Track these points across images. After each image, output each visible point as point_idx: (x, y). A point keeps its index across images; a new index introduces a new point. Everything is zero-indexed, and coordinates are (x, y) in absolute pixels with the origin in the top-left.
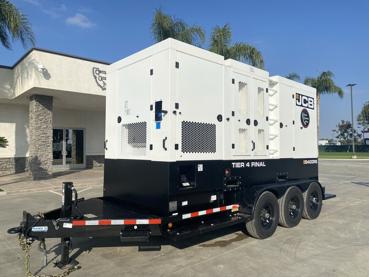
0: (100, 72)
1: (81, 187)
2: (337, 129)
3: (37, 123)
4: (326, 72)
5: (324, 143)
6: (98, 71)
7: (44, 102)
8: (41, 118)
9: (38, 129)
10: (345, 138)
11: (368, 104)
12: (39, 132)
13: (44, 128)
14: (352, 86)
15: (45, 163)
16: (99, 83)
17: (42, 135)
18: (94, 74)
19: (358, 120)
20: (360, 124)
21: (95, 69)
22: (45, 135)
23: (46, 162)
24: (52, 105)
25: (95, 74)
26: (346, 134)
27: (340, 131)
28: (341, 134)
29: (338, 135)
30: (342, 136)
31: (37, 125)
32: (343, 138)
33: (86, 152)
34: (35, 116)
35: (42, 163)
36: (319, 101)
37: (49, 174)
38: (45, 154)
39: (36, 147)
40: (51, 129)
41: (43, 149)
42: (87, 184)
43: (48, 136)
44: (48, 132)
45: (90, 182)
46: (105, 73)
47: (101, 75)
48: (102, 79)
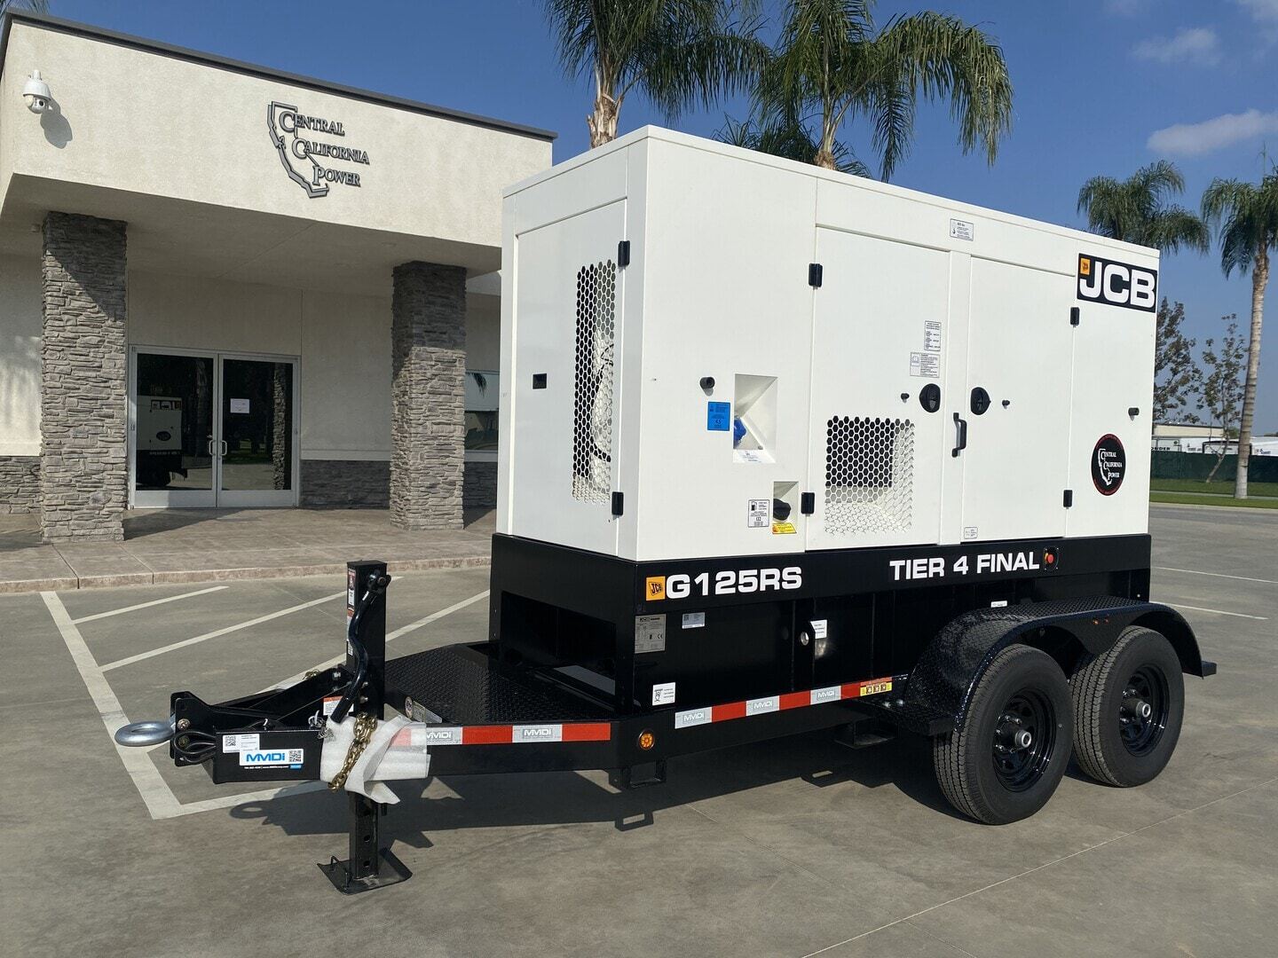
0: (301, 122)
1: (187, 581)
3: (62, 324)
6: (294, 119)
7: (89, 244)
8: (76, 304)
9: (63, 350)
12: (66, 362)
13: (87, 346)
15: (93, 480)
16: (295, 169)
17: (81, 374)
18: (273, 128)
21: (279, 111)
22: (94, 374)
23: (96, 476)
24: (122, 257)
25: (280, 132)
31: (61, 334)
33: (302, 448)
34: (50, 298)
35: (79, 482)
36: (1264, 276)
37: (109, 525)
38: (92, 446)
39: (56, 418)
40: (117, 351)
41: (87, 428)
42: (218, 573)
43: (105, 375)
44: (105, 363)
45: (238, 565)
46: (322, 126)
47: (306, 134)
48: (308, 153)
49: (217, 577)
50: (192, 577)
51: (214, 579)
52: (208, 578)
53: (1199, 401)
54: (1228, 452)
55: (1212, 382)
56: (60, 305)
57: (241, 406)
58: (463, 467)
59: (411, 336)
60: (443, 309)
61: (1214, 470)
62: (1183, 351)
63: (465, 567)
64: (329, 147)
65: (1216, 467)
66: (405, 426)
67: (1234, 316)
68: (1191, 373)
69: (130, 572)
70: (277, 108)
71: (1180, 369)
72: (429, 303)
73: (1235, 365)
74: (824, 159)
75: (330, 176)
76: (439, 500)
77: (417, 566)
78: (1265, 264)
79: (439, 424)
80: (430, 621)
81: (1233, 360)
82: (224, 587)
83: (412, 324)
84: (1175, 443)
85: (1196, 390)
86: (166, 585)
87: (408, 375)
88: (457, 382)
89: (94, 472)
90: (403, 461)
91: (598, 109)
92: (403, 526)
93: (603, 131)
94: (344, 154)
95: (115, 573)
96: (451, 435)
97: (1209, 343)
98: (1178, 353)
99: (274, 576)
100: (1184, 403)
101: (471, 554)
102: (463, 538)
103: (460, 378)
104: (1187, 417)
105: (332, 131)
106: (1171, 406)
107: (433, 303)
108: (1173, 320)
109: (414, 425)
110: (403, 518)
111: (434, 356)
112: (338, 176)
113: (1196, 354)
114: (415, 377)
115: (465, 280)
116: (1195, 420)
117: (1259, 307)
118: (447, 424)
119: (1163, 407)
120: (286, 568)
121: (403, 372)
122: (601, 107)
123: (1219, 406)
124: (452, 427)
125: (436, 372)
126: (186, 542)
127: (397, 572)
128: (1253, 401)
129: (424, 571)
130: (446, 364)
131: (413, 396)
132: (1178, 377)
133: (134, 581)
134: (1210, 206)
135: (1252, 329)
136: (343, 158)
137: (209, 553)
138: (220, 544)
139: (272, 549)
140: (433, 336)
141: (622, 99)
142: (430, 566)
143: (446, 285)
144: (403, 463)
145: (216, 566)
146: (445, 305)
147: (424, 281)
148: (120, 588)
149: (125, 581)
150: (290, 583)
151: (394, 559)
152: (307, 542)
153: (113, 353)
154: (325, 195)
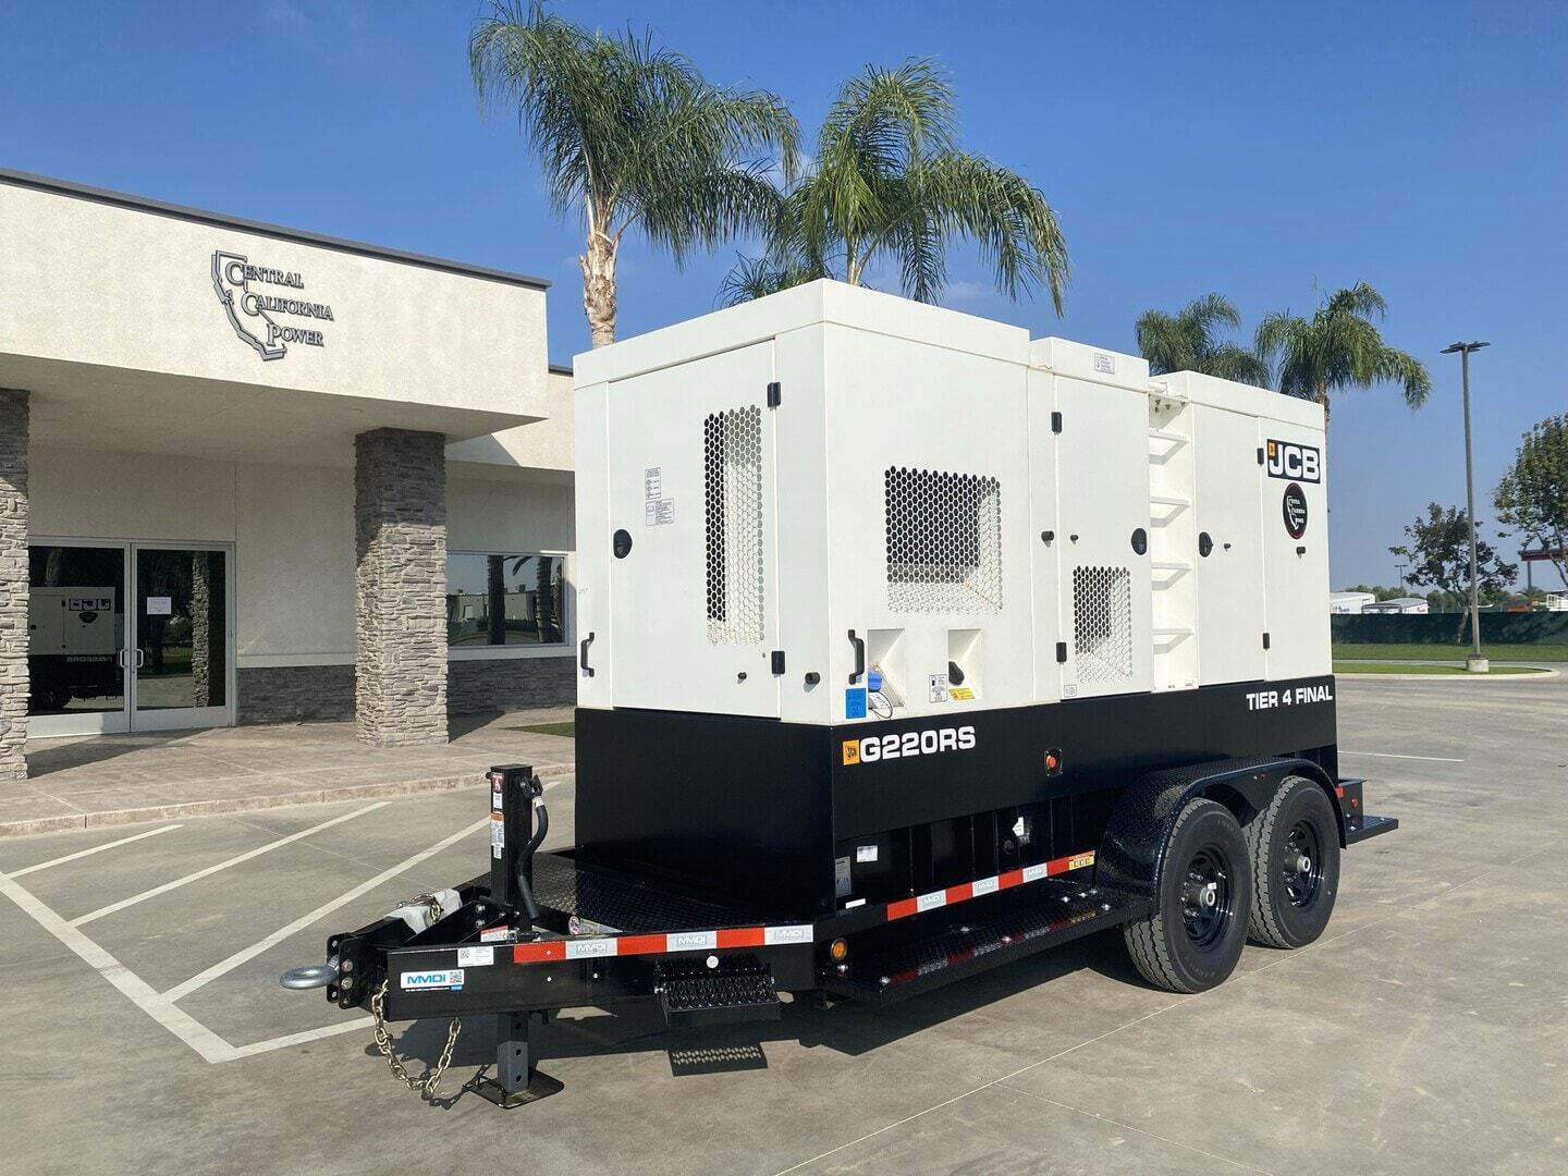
0: (251, 273)
1: (130, 821)
2: (1411, 543)
4: (1350, 290)
5: (1355, 604)
6: (243, 271)
10: (1443, 583)
11: (1541, 436)
14: (1469, 350)
16: (245, 328)
18: (219, 281)
19: (1498, 504)
20: (1507, 519)
21: (225, 261)
24: (23, 433)
25: (227, 286)
26: (1448, 566)
27: (1422, 554)
28: (1429, 563)
29: (1414, 571)
30: (1431, 575)
32: (1435, 581)
33: (239, 654)
37: (8, 760)
40: (17, 546)
42: (167, 810)
45: (188, 799)
46: (277, 278)
47: (257, 287)
48: (260, 309)
49: (165, 814)
50: (134, 817)
51: (161, 817)
52: (155, 817)
57: (160, 606)
58: (446, 668)
59: (380, 515)
60: (419, 482)
63: (461, 787)
64: (285, 302)
66: (375, 621)
69: (57, 815)
70: (222, 258)
72: (402, 475)
75: (287, 335)
76: (418, 709)
77: (405, 789)
79: (416, 618)
80: (440, 849)
82: (177, 826)
83: (381, 501)
86: (103, 827)
87: (377, 562)
88: (437, 568)
90: (372, 664)
91: (592, 249)
92: (374, 743)
93: (599, 274)
94: (304, 309)
95: (38, 817)
96: (431, 630)
99: (235, 810)
101: (466, 771)
102: (449, 753)
103: (440, 563)
105: (288, 283)
107: (408, 476)
109: (385, 621)
110: (374, 733)
111: (408, 538)
112: (297, 335)
114: (386, 564)
115: (443, 447)
118: (426, 618)
120: (250, 799)
121: (370, 557)
122: (596, 246)
124: (432, 621)
125: (412, 557)
126: (107, 776)
127: (381, 797)
129: (413, 794)
130: (423, 547)
131: (384, 586)
133: (62, 824)
136: (302, 314)
137: (146, 787)
138: (154, 777)
139: (222, 779)
140: (407, 514)
141: (620, 237)
142: (420, 788)
143: (421, 455)
144: (373, 667)
145: (164, 802)
146: (420, 478)
147: (395, 450)
148: (47, 834)
149: (52, 826)
150: (258, 816)
151: (377, 782)
152: (262, 767)
153: (13, 549)
154: (282, 357)
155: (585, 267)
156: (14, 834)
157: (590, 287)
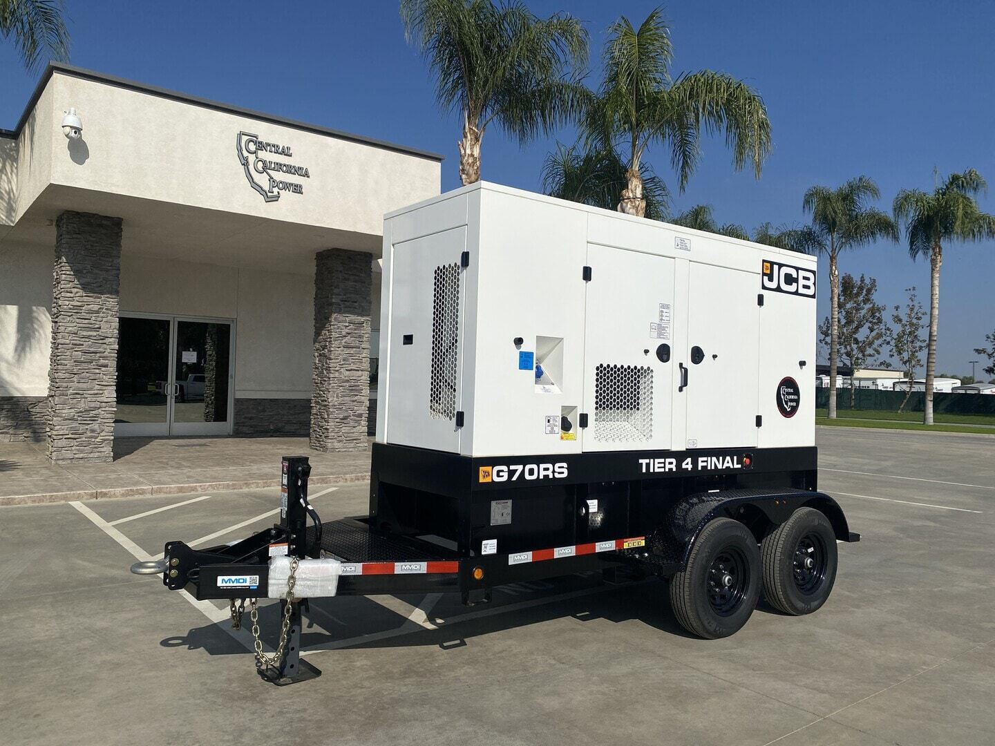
0: (261, 146)
1: (178, 492)
2: (990, 347)
3: (72, 295)
5: (947, 386)
6: (255, 144)
7: (93, 235)
8: (83, 280)
9: (72, 315)
12: (74, 324)
13: (91, 312)
15: (91, 415)
16: (255, 180)
17: (85, 333)
18: (240, 150)
21: (245, 138)
22: (95, 334)
23: (94, 412)
24: (119, 245)
25: (245, 154)
29: (989, 366)
31: (71, 303)
33: (236, 389)
34: (64, 276)
35: (81, 416)
36: (939, 261)
37: (102, 450)
38: (91, 389)
39: (65, 367)
40: (112, 316)
41: (88, 375)
42: (201, 486)
43: (103, 335)
44: (103, 325)
45: (212, 480)
46: (276, 149)
47: (264, 155)
48: (265, 169)
49: (199, 489)
50: (181, 490)
51: (197, 491)
52: (193, 490)
53: (890, 351)
54: (913, 390)
55: (900, 337)
56: (71, 281)
57: (190, 357)
58: (368, 403)
59: (332, 304)
60: (356, 284)
61: (904, 404)
62: (877, 314)
64: (281, 165)
65: (905, 401)
66: (325, 372)
67: (914, 289)
68: (883, 331)
69: (134, 486)
70: (243, 136)
71: (875, 327)
72: (345, 279)
73: (916, 325)
74: (633, 175)
75: (281, 186)
76: (350, 428)
77: (346, 479)
78: (940, 252)
79: (350, 370)
81: (915, 321)
82: (208, 497)
83: (332, 295)
84: (873, 383)
85: (888, 343)
86: (162, 495)
87: (327, 334)
88: (365, 339)
89: (92, 409)
90: (322, 399)
91: (466, 137)
92: (322, 449)
93: (470, 153)
94: (291, 170)
95: (124, 487)
96: (359, 378)
97: (897, 308)
98: (873, 316)
99: (241, 488)
100: (878, 353)
103: (367, 335)
104: (882, 363)
105: (283, 153)
106: (870, 355)
107: (348, 279)
108: (869, 291)
109: (332, 372)
110: (321, 443)
111: (347, 319)
112: (287, 186)
113: (887, 316)
114: (334, 335)
115: (371, 262)
116: (888, 365)
117: (936, 282)
118: (356, 370)
119: (864, 355)
120: (250, 482)
121: (324, 331)
122: (468, 135)
123: (906, 356)
124: (360, 372)
125: (349, 331)
127: (333, 484)
128: (934, 352)
130: (357, 325)
131: (332, 349)
132: (874, 333)
133: (138, 492)
134: (899, 209)
135: (932, 298)
136: (290, 173)
137: (185, 471)
138: (188, 465)
139: (231, 468)
140: (347, 304)
141: (484, 129)
142: (356, 480)
143: (357, 266)
144: (322, 401)
145: (198, 481)
146: (356, 281)
147: (342, 263)
148: (130, 498)
149: (132, 493)
150: (256, 493)
151: (329, 475)
152: (254, 462)
153: (109, 318)
154: (277, 200)
155: (462, 149)
156: (110, 497)
157: (464, 161)
